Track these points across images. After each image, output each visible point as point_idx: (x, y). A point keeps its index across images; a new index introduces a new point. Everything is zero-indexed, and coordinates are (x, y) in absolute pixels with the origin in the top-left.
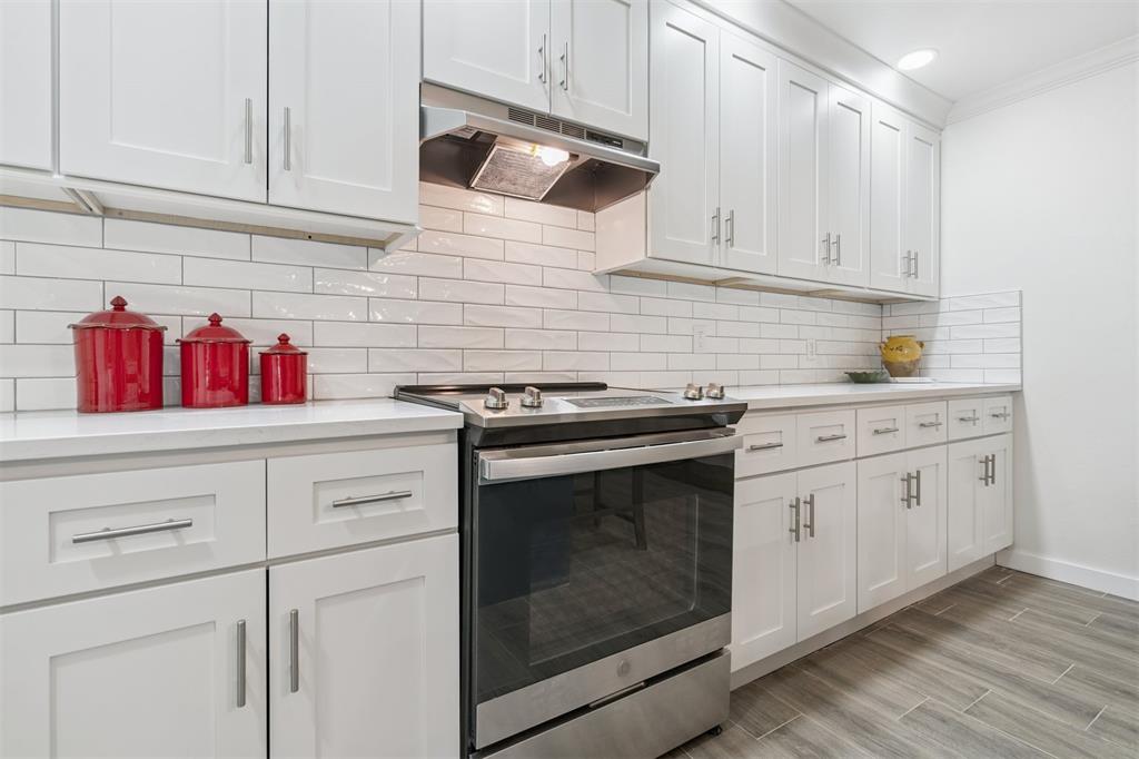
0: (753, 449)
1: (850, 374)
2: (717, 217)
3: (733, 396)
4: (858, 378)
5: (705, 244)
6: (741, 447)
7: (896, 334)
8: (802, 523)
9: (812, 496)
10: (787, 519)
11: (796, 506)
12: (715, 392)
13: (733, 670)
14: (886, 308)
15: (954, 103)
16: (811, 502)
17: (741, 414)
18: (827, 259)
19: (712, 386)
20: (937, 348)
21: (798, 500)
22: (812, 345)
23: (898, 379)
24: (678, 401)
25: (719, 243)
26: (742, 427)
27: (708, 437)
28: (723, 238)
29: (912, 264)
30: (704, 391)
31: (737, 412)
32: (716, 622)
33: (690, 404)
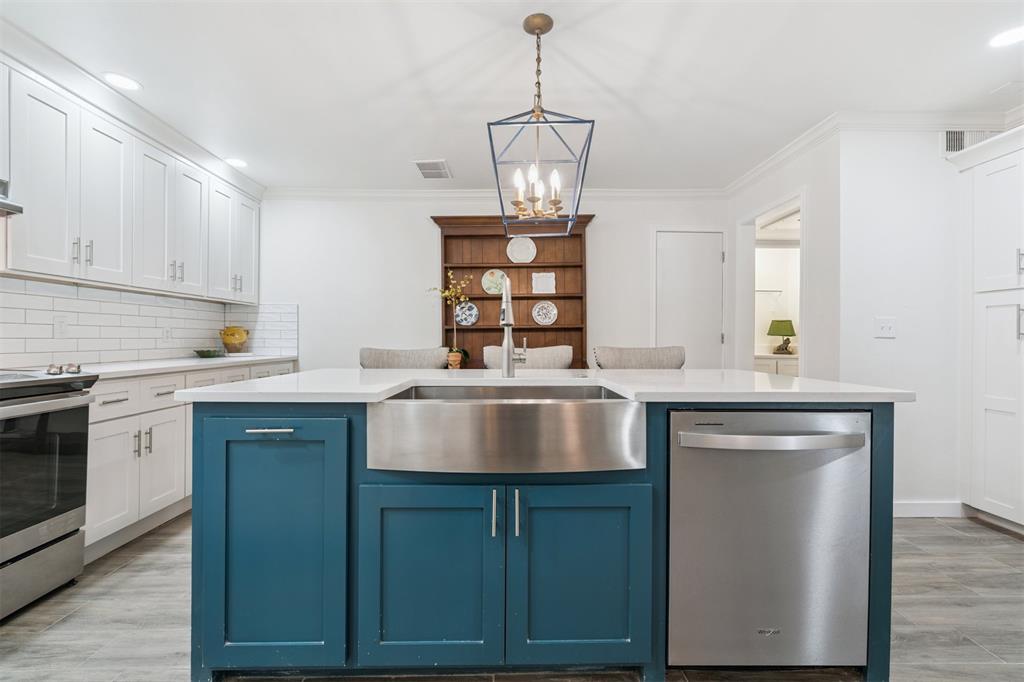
0: (105, 403)
1: (198, 352)
2: (77, 243)
3: (87, 371)
4: (203, 354)
5: (66, 261)
6: (93, 401)
7: (233, 324)
8: (143, 446)
9: (151, 429)
10: (132, 445)
11: (138, 436)
12: (74, 369)
13: (87, 544)
14: (228, 306)
15: (266, 188)
16: (150, 433)
17: (95, 381)
18: (174, 277)
19: (71, 365)
20: (257, 335)
21: (140, 432)
22: (167, 332)
23: (231, 354)
24: (42, 375)
25: (79, 262)
26: (94, 390)
27: (67, 397)
28: (83, 258)
29: (238, 283)
30: (64, 369)
31: (90, 381)
32: (72, 514)
33: (51, 377)
